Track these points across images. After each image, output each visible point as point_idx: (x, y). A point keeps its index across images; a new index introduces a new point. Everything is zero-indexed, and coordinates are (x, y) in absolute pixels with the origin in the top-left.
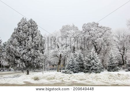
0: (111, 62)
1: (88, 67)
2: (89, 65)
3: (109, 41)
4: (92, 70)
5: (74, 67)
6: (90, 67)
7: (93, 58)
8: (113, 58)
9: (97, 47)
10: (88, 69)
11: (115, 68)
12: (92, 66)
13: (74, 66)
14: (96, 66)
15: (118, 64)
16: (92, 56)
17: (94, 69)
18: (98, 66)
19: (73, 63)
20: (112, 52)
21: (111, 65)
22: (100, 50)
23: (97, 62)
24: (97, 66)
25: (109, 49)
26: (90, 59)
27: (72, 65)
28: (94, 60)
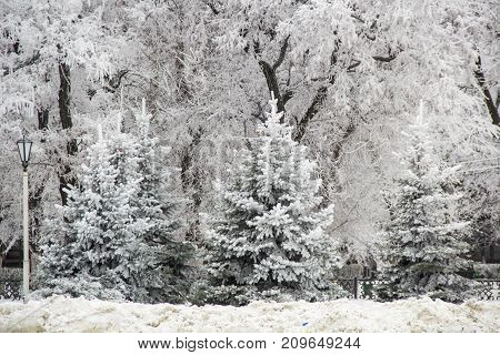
0: (410, 224)
1: (236, 266)
2: (245, 248)
3: (398, 36)
4: (261, 285)
5: (113, 263)
6: (247, 261)
7: (276, 191)
8: (428, 192)
9: (281, 74)
10: (231, 281)
11: (442, 279)
12: (263, 254)
13: (119, 251)
14: (297, 258)
15: (466, 239)
16: (266, 170)
17: (283, 276)
18: (316, 254)
19: (104, 227)
20: (427, 143)
21: (408, 252)
22: (311, 112)
23: (306, 226)
24: (305, 254)
25: (399, 101)
26: (255, 197)
27: (93, 245)
28: (286, 203)
